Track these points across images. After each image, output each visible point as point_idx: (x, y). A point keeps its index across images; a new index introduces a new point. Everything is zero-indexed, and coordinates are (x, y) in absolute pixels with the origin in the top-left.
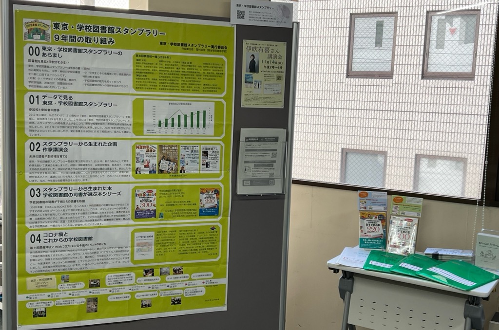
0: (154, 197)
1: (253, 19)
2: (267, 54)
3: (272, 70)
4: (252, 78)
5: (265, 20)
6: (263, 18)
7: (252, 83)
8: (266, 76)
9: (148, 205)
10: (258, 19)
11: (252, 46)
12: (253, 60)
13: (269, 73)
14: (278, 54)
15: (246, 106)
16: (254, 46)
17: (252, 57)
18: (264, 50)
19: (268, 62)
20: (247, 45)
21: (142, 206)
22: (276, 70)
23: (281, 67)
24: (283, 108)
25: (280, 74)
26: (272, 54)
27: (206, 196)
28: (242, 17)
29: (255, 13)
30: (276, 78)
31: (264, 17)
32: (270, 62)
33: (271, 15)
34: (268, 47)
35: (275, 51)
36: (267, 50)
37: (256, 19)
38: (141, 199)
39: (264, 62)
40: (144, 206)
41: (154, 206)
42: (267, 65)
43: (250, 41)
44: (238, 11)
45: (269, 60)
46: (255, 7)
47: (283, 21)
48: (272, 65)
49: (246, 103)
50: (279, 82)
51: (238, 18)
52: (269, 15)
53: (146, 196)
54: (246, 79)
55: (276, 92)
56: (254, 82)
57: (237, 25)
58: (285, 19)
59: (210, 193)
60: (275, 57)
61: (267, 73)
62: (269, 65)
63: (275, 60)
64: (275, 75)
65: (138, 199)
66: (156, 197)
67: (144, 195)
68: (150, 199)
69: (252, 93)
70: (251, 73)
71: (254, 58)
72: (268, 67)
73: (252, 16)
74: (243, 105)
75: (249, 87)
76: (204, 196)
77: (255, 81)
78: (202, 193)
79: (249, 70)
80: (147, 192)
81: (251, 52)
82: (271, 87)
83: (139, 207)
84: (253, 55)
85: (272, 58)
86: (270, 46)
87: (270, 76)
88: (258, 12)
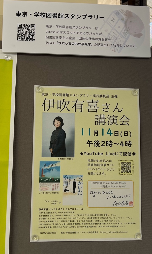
1: (55, 40)
2: (93, 116)
3: (107, 149)
4: (58, 168)
5: (84, 41)
6: (80, 38)
7: (58, 181)
8: (91, 163)
10: (68, 41)
11: (56, 99)
12: (60, 128)
13: (99, 157)
14: (120, 115)
15: (43, 238)
16: (61, 98)
17: (58, 123)
18: (85, 106)
19: (96, 133)
20: (45, 97)
22: (115, 148)
23: (129, 144)
25: (127, 158)
26: (106, 114)
28: (30, 37)
29: (59, 29)
30: (117, 167)
31: (82, 36)
32: (100, 133)
33: (98, 31)
34: (95, 99)
35: (112, 108)
36: (93, 106)
37: (62, 41)
39: (86, 132)
42: (93, 138)
43: (50, 89)
44: (20, 26)
45: (99, 128)
46: (61, 16)
47: (128, 43)
48: (107, 138)
49: (43, 230)
50: (126, 177)
51: (19, 39)
52: (95, 31)
54: (42, 172)
55: (120, 200)
56: (62, 180)
57: (19, 54)
58: (132, 40)
60: (113, 120)
61: (93, 157)
62: (100, 138)
63: (114, 128)
64: (116, 161)
69: (57, 206)
70: (55, 159)
71: (62, 124)
72: (97, 144)
73: (52, 35)
74: (35, 236)
75: (50, 190)
77: (66, 177)
79: (50, 152)
81: (55, 112)
82: (105, 190)
84: (59, 119)
85: (106, 124)
86: (99, 99)
87: (103, 163)
88: (67, 27)
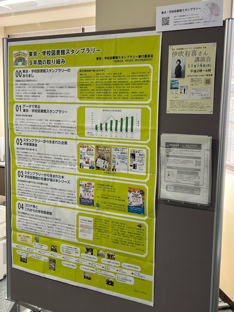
0: (92, 189)
1: (178, 23)
2: (194, 58)
3: (200, 73)
4: (178, 83)
5: (191, 22)
6: (189, 21)
7: (178, 89)
8: (192, 80)
9: (88, 195)
10: (183, 23)
11: (178, 51)
12: (179, 65)
13: (196, 77)
14: (206, 57)
15: (171, 112)
16: (180, 51)
17: (178, 62)
18: (191, 53)
19: (195, 66)
20: (173, 51)
21: (84, 195)
22: (204, 73)
23: (210, 70)
24: (212, 113)
25: (209, 77)
26: (200, 57)
27: (133, 195)
28: (167, 24)
29: (180, 18)
30: (204, 81)
31: (190, 19)
32: (197, 66)
33: (197, 16)
34: (195, 50)
35: (203, 53)
36: (194, 53)
37: (181, 23)
38: (83, 189)
39: (191, 66)
40: (85, 195)
41: (92, 196)
42: (193, 69)
43: (175, 47)
44: (163, 18)
45: (196, 63)
46: (181, 10)
47: (212, 20)
48: (200, 68)
49: (171, 109)
50: (208, 86)
51: (163, 25)
52: (196, 16)
53: (87, 187)
54: (171, 84)
55: (204, 97)
56: (179, 88)
57: (163, 32)
58: (214, 18)
59: (136, 193)
60: (203, 59)
61: (193, 77)
62: (197, 68)
63: (203, 63)
64: (203, 79)
65: (81, 189)
66: (94, 189)
67: (85, 186)
68: (90, 190)
69: (177, 99)
70: (177, 79)
71: (180, 63)
72: (195, 71)
73: (176, 21)
74: (168, 111)
75: (174, 93)
76: (131, 194)
77: (181, 87)
78: (130, 191)
79: (175, 76)
80: (87, 184)
81: (177, 57)
82: (198, 92)
83: (82, 195)
84: (179, 60)
85: (200, 61)
86: (197, 49)
87: (198, 80)
88: (183, 16)
